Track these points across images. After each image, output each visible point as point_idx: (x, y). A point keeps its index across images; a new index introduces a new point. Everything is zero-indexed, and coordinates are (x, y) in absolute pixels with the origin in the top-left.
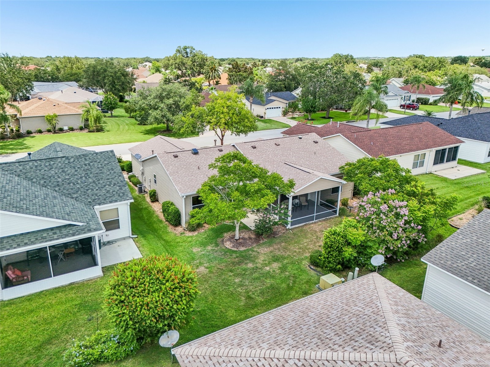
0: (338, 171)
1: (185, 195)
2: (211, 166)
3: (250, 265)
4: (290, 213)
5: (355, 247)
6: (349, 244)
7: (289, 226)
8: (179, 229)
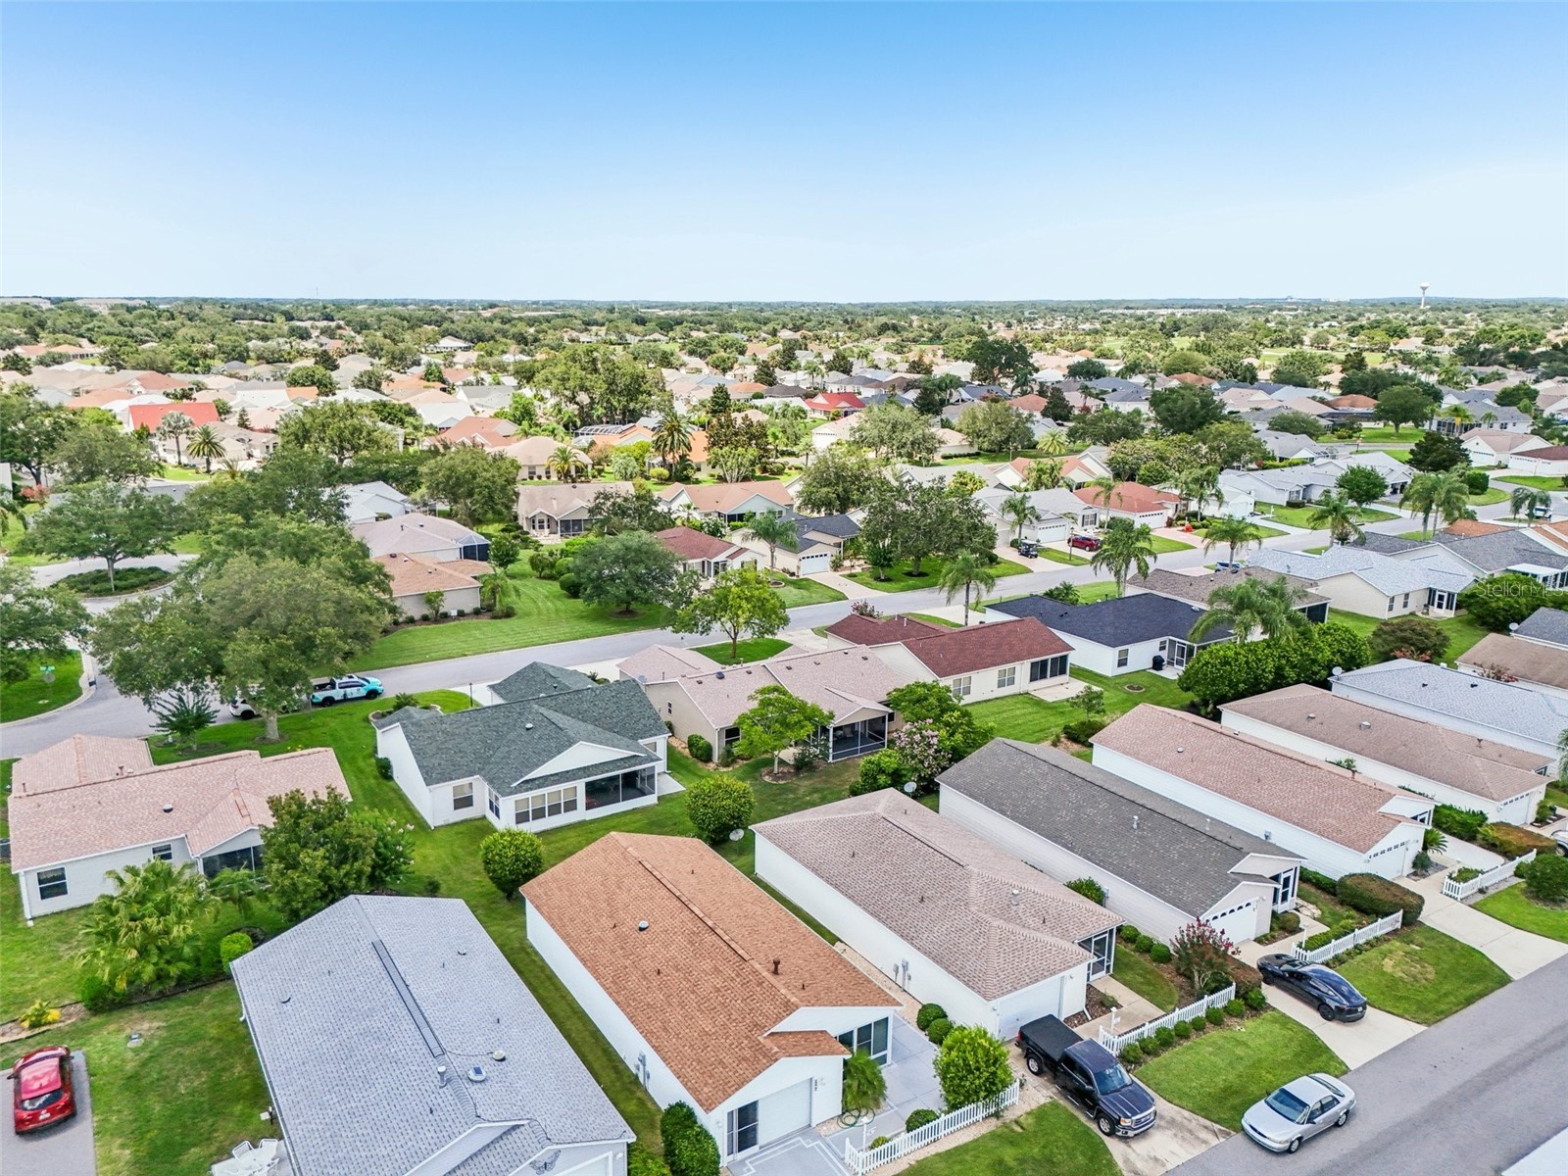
0: (885, 698)
1: (719, 727)
2: (751, 697)
3: (791, 796)
4: (831, 745)
5: (888, 775)
6: (884, 772)
7: (831, 760)
8: (711, 766)
